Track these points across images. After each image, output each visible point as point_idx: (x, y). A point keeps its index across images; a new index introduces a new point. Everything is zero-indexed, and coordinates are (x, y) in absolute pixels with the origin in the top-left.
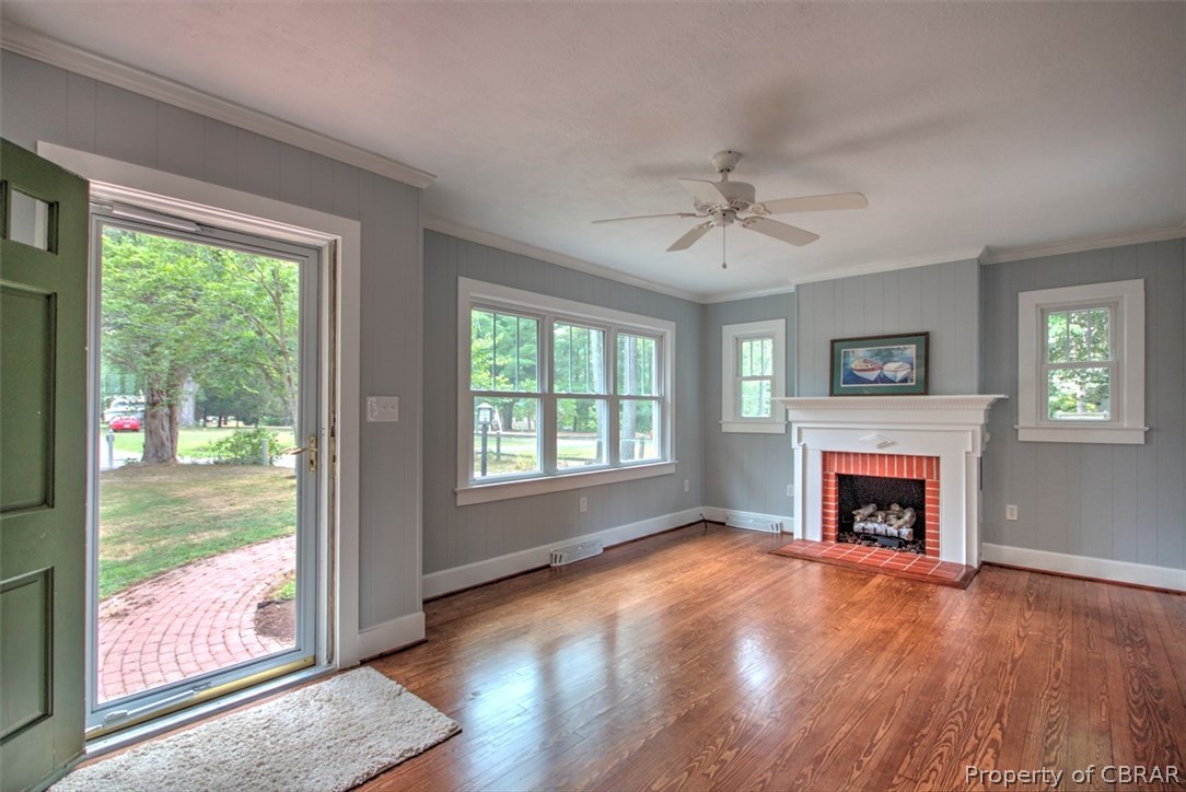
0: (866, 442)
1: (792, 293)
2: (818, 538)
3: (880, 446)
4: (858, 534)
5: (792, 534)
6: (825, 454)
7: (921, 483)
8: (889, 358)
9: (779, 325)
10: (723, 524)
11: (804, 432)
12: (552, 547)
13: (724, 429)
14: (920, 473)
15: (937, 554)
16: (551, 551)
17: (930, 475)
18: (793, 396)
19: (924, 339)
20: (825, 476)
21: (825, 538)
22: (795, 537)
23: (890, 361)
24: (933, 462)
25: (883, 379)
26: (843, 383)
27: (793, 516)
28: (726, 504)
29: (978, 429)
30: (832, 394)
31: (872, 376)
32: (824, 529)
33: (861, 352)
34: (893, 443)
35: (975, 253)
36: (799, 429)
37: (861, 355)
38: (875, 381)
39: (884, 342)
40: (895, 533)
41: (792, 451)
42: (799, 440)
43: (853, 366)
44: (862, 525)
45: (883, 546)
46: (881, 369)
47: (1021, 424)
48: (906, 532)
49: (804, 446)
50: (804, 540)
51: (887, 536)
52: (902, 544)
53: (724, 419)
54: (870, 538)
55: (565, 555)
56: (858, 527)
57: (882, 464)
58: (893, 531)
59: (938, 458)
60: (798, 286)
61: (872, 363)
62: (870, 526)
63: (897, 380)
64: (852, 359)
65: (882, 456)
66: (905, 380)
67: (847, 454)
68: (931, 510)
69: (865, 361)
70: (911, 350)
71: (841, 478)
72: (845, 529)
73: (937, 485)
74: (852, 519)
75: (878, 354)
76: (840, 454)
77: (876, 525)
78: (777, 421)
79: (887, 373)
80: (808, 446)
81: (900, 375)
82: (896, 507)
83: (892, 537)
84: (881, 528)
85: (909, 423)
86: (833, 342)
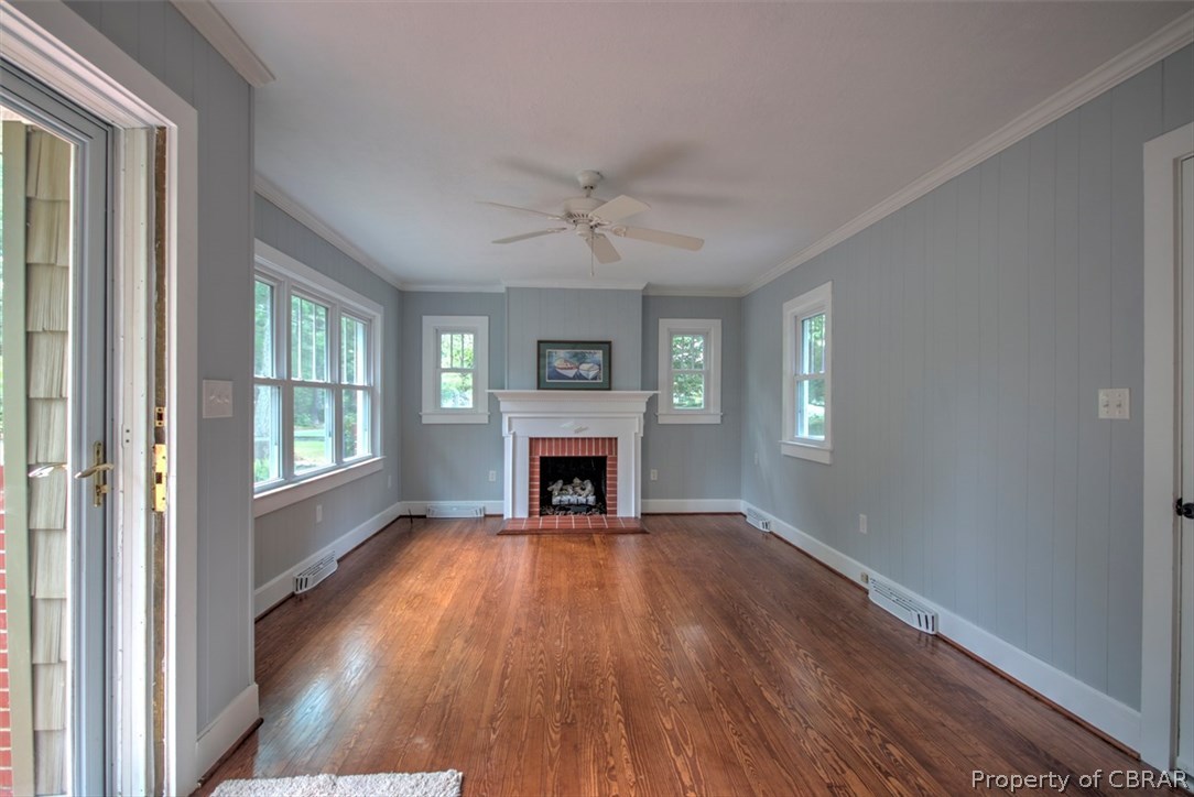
0: (566, 429)
1: (503, 294)
2: (526, 516)
3: (577, 432)
4: (555, 507)
5: (502, 516)
6: (531, 439)
7: (604, 459)
8: (582, 360)
9: (482, 322)
10: (424, 517)
11: (514, 421)
12: (295, 571)
13: (424, 421)
14: (604, 451)
15: (615, 512)
16: (296, 575)
17: (611, 453)
18: (503, 388)
19: (606, 346)
20: (532, 460)
21: (531, 514)
22: (505, 518)
23: (584, 362)
24: (613, 441)
25: (579, 376)
26: (547, 380)
27: (503, 499)
28: (427, 496)
29: (642, 416)
30: (539, 388)
31: (571, 373)
32: (531, 506)
33: (562, 353)
34: (585, 429)
35: (641, 286)
36: (510, 418)
37: (562, 355)
38: (574, 378)
39: (579, 346)
40: (584, 501)
41: (502, 440)
42: (510, 429)
43: (556, 364)
44: (559, 498)
45: (576, 513)
46: (578, 368)
47: (660, 412)
48: (591, 499)
49: (514, 434)
50: (513, 519)
51: (578, 505)
52: (588, 508)
53: (424, 411)
54: (565, 508)
55: (311, 577)
56: (555, 500)
57: (577, 446)
58: (582, 500)
59: (616, 439)
60: (508, 288)
61: (571, 363)
62: (565, 498)
63: (590, 377)
64: (554, 358)
65: (577, 439)
66: (595, 378)
67: (550, 439)
68: (611, 479)
69: (566, 361)
70: (599, 355)
71: (544, 460)
72: (546, 503)
73: (616, 459)
74: (550, 495)
75: (576, 355)
76: (544, 439)
77: (569, 497)
78: (480, 411)
79: (582, 372)
80: (518, 434)
81: (592, 374)
82: (577, 481)
83: (582, 505)
84: (573, 499)
85: (595, 412)
86: (539, 342)
